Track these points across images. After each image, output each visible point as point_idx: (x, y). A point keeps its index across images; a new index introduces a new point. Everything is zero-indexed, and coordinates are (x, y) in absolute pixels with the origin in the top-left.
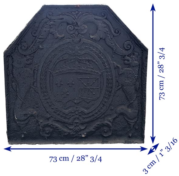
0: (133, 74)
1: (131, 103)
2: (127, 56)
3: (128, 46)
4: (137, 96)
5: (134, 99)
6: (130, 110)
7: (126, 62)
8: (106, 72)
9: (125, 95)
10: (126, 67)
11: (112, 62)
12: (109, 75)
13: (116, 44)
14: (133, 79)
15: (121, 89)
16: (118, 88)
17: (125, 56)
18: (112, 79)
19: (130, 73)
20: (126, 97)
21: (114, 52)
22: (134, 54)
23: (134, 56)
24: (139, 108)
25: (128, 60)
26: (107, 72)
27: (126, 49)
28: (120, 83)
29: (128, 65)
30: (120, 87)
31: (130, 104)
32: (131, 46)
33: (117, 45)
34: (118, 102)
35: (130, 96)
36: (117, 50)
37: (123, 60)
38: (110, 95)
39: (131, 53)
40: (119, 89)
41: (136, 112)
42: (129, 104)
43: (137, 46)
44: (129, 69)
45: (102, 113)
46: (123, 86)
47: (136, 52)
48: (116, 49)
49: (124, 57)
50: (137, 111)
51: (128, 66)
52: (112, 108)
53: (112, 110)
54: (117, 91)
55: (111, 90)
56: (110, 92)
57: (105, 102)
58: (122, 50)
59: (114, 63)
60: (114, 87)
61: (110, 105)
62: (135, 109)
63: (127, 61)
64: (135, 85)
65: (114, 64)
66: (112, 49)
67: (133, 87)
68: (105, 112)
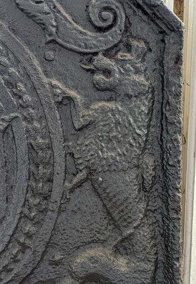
0: (130, 124)
1: (126, 238)
2: (100, 56)
3: (105, 14)
4: (147, 210)
5: (138, 222)
6: (122, 264)
7: (99, 77)
8: (25, 119)
9: (104, 205)
10: (100, 100)
11: (45, 80)
12: (35, 129)
13: (55, 7)
14: (131, 145)
15: (87, 185)
16: (76, 180)
17: (96, 54)
18: (50, 147)
19: (118, 123)
20: (109, 213)
21: (49, 39)
22: (129, 48)
23: (128, 56)
24: (156, 254)
25: (107, 72)
26: (29, 119)
27: (97, 24)
28: (80, 161)
29: (107, 89)
30: (81, 176)
31: (122, 241)
32: (115, 14)
33: (59, 12)
34: (79, 234)
35: (122, 211)
36: (61, 29)
37: (88, 70)
38: (46, 210)
39: (116, 42)
40: (79, 185)
41: (145, 271)
42: (120, 238)
43: (140, 13)
44: (111, 105)
45: (17, 275)
46: (91, 171)
47: (139, 39)
48: (57, 27)
49: (91, 61)
50: (150, 267)
51: (108, 94)
52: (58, 257)
53: (56, 263)
54: (72, 191)
55: (46, 188)
56: (45, 198)
57: (29, 236)
58: (81, 32)
59: (55, 82)
60: (58, 179)
61: (48, 245)
62: (143, 260)
63: (102, 76)
64: (138, 167)
65: (53, 87)
66: (43, 26)
67: (131, 176)
68: (32, 273)
